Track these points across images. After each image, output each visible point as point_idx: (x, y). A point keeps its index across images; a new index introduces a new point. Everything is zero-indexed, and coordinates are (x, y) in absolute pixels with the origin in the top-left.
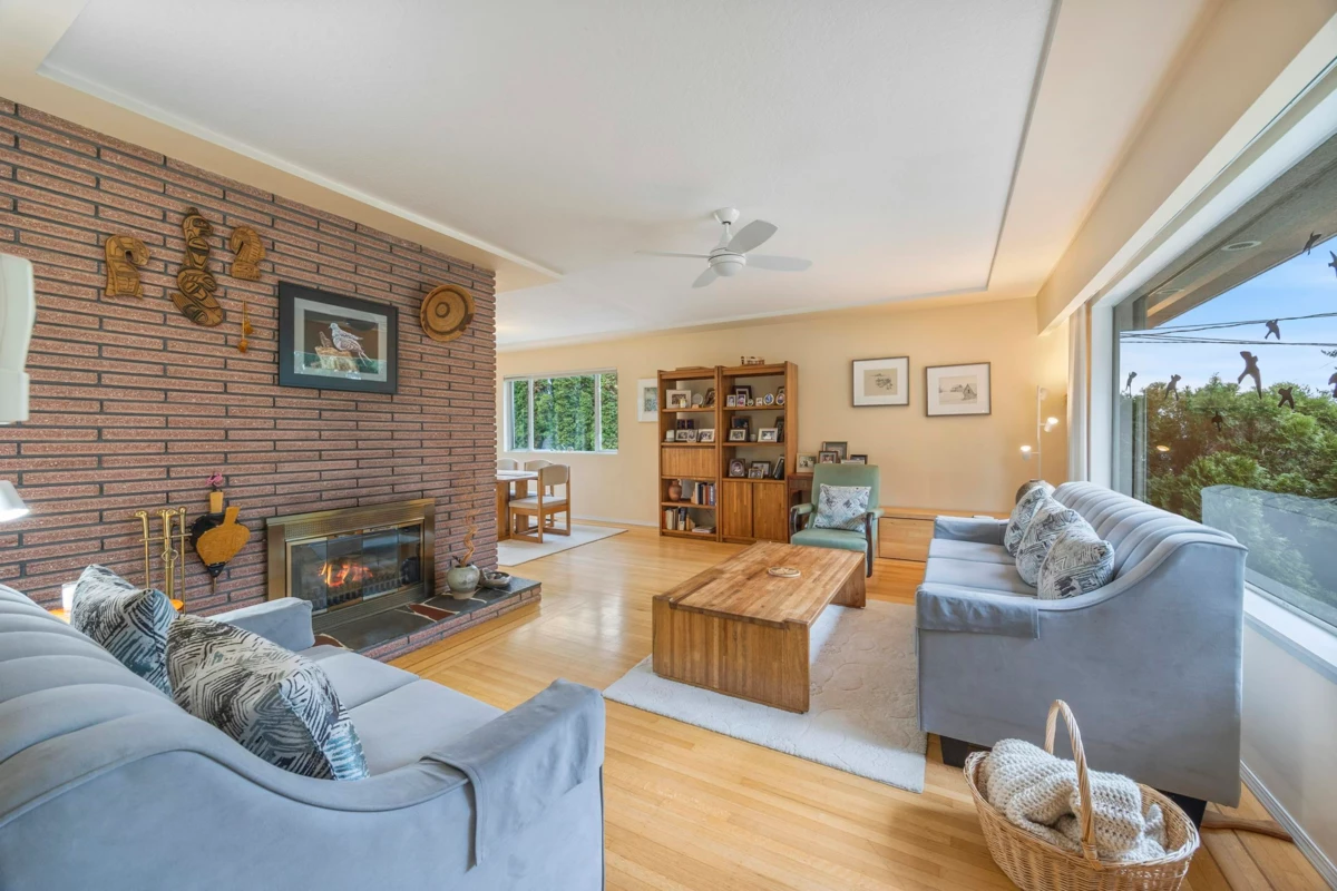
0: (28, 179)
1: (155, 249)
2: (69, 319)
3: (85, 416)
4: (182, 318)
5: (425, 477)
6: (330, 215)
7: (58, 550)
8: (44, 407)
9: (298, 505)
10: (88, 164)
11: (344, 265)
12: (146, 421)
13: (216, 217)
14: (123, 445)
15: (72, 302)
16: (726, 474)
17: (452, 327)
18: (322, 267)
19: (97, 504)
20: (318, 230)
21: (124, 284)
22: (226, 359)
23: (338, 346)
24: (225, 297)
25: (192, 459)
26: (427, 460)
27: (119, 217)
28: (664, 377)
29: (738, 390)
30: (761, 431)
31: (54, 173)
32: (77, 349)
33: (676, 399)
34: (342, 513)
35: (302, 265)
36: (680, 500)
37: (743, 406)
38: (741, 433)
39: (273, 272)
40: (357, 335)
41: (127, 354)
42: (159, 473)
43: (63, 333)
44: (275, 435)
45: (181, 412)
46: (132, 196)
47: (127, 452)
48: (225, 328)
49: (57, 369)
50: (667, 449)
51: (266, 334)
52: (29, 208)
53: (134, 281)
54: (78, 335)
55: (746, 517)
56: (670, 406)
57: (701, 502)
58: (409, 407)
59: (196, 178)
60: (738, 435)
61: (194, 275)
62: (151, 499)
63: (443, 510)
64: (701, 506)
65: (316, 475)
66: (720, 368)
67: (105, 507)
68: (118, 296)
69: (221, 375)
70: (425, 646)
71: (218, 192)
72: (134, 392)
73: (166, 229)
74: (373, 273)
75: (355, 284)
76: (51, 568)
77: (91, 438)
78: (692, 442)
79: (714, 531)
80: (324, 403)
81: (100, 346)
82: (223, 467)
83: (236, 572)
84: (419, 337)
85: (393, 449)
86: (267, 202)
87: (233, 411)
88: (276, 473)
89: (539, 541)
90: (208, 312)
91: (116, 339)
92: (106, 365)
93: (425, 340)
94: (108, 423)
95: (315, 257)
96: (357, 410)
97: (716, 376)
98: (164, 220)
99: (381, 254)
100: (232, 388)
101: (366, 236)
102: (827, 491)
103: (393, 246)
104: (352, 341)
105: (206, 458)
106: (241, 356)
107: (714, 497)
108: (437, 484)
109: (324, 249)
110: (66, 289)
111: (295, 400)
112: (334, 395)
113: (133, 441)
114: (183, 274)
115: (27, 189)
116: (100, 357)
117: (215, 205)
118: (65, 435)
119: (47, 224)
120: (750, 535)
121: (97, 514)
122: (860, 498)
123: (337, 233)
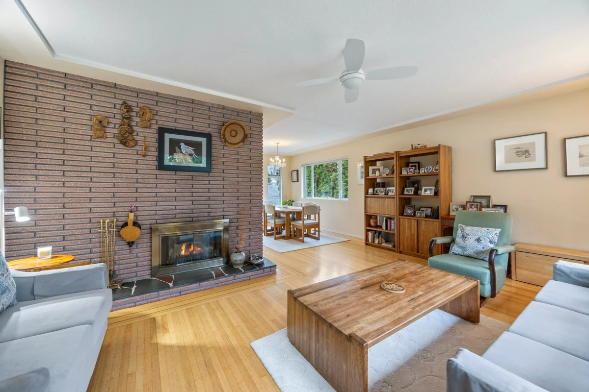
0: (69, 99)
1: (111, 119)
2: (81, 148)
3: (85, 183)
4: (121, 145)
5: (225, 210)
6: (181, 97)
7: (75, 232)
8: (72, 180)
9: (166, 220)
10: (88, 91)
11: (187, 118)
12: (106, 185)
13: (135, 104)
14: (98, 194)
15: (82, 141)
16: (402, 213)
17: (239, 141)
18: (177, 120)
19: (89, 215)
20: (176, 104)
21: (99, 133)
22: (137, 160)
23: (184, 152)
24: (137, 135)
25: (123, 200)
26: (225, 202)
27: (98, 108)
28: (367, 160)
29: (410, 165)
30: (423, 188)
31: (77, 96)
32: (84, 159)
33: (374, 171)
34: (185, 224)
35: (169, 119)
36: (377, 226)
37: (412, 174)
38: (412, 190)
39: (157, 124)
40: (192, 147)
41: (100, 159)
42: (111, 205)
43: (79, 153)
44: (156, 190)
45: (119, 181)
46: (103, 100)
47: (99, 196)
48: (137, 148)
49: (77, 166)
50: (369, 199)
51: (153, 149)
52: (69, 109)
53: (102, 132)
54: (83, 153)
55: (414, 240)
56: (371, 175)
57: (387, 228)
58: (217, 178)
59: (127, 90)
60: (410, 191)
61: (124, 128)
62: (108, 215)
63: (235, 225)
64: (387, 231)
65: (174, 207)
66: (397, 153)
67: (92, 217)
68: (97, 138)
69: (135, 166)
70: (209, 289)
71: (135, 94)
72: (102, 174)
73: (115, 111)
74: (201, 120)
75: (193, 126)
76: (73, 238)
77: (87, 191)
78: (382, 195)
79: (394, 246)
80: (177, 177)
81: (91, 157)
82: (135, 203)
83: (140, 246)
84: (223, 147)
85: (209, 197)
86: (154, 95)
87: (140, 180)
88: (157, 206)
89: (303, 241)
90: (129, 141)
91: (97, 154)
92: (93, 164)
93: (226, 148)
94: (93, 186)
95: (175, 116)
96: (192, 180)
97: (395, 157)
98: (115, 108)
99: (205, 111)
100: (139, 172)
101: (197, 104)
102: (462, 230)
103: (210, 107)
104: (190, 150)
105: (129, 199)
106: (143, 158)
107: (394, 227)
108: (231, 213)
109: (179, 112)
110: (80, 137)
111: (165, 176)
112: (182, 173)
113: (102, 192)
114: (120, 127)
115: (68, 102)
116: (91, 161)
117: (134, 99)
118: (79, 190)
119: (75, 114)
120: (416, 251)
121: (89, 219)
122: (490, 236)
123: (185, 105)
